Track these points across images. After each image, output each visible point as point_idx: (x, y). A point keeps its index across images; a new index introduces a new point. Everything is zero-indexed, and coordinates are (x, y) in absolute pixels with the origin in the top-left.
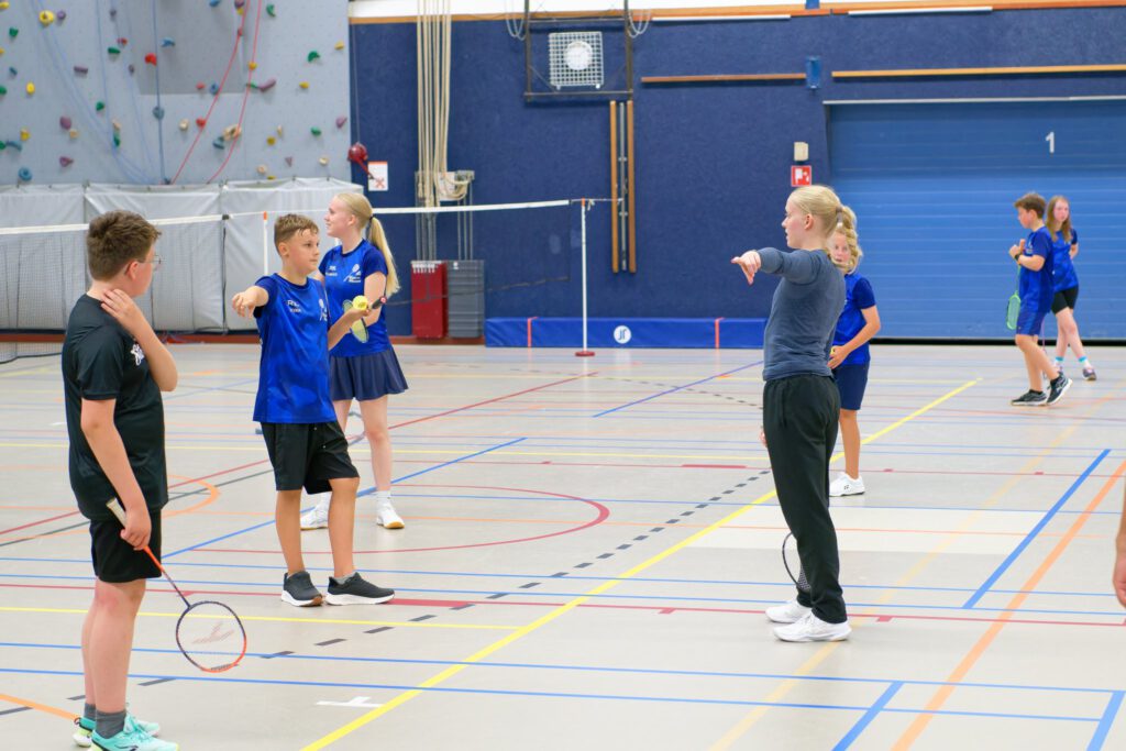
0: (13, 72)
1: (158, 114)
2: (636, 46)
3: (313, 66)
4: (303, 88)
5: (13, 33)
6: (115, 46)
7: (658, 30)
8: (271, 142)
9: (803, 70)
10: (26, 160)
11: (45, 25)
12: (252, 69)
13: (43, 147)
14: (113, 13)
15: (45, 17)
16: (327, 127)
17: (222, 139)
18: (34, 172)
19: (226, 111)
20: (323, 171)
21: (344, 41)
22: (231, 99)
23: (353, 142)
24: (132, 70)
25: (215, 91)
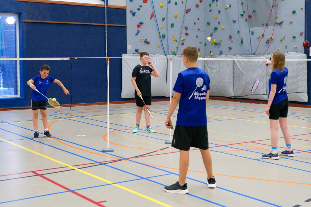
0: (219, 23)
1: (252, 33)
3: (294, 15)
4: (291, 23)
5: (219, 12)
6: (242, 13)
8: (281, 41)
10: (221, 48)
11: (226, 9)
12: (276, 18)
13: (226, 43)
14: (242, 3)
15: (226, 6)
16: (297, 35)
17: (268, 40)
18: (223, 52)
19: (269, 32)
20: (296, 50)
21: (303, 6)
22: (271, 27)
23: (305, 40)
24: (246, 20)
25: (267, 25)
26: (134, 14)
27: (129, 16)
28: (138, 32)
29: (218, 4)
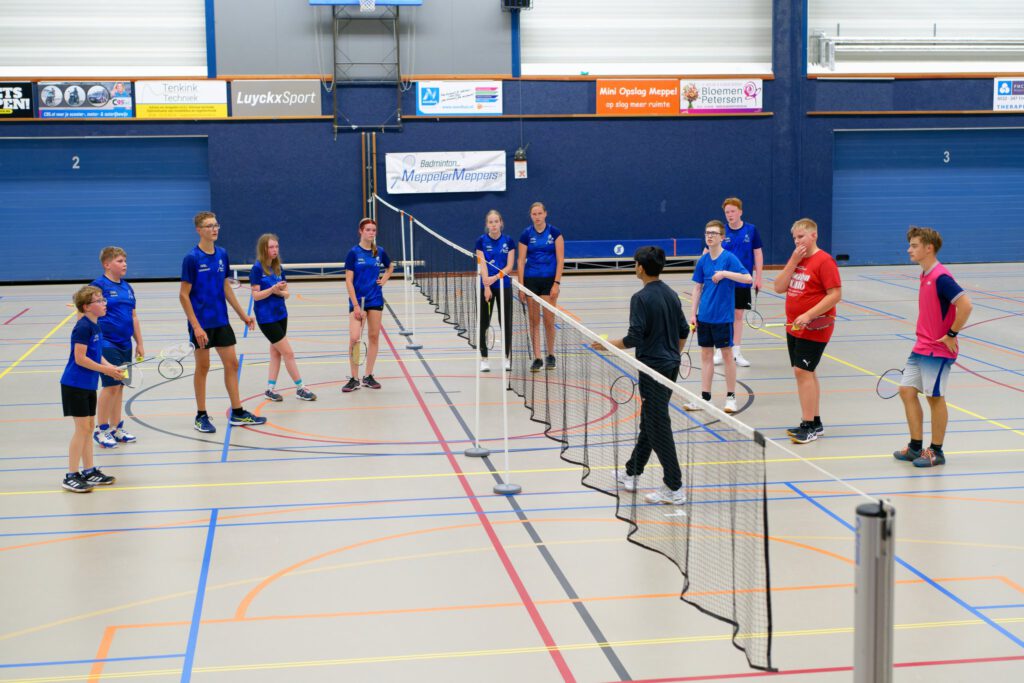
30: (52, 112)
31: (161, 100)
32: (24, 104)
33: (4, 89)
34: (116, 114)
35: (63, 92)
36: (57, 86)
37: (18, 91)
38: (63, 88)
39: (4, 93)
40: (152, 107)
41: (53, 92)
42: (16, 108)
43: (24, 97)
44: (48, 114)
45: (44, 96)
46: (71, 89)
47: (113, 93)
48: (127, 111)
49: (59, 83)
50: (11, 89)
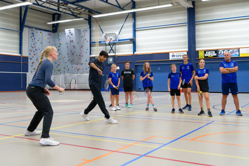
0: (60, 63)
1: (72, 67)
2: (116, 59)
3: (86, 62)
4: (85, 64)
5: (60, 59)
6: (69, 60)
7: (119, 57)
8: (82, 69)
9: (132, 61)
10: (61, 72)
11: (63, 58)
12: (81, 62)
13: (63, 70)
14: (69, 57)
16: (87, 68)
17: (78, 69)
19: (78, 66)
21: (89, 59)
22: (79, 65)
24: (70, 62)
25: (78, 64)
26: (31, 59)
27: (29, 59)
28: (32, 65)
29: (60, 56)
30: (221, 56)
31: (245, 52)
32: (215, 55)
33: (211, 52)
34: (235, 56)
35: (224, 52)
36: (222, 50)
37: (214, 52)
38: (223, 51)
39: (211, 53)
40: (243, 54)
41: (221, 52)
42: (213, 55)
43: (215, 53)
44: (220, 56)
45: (219, 53)
46: (225, 51)
47: (234, 51)
48: (238, 55)
49: (223, 50)
50: (213, 52)
